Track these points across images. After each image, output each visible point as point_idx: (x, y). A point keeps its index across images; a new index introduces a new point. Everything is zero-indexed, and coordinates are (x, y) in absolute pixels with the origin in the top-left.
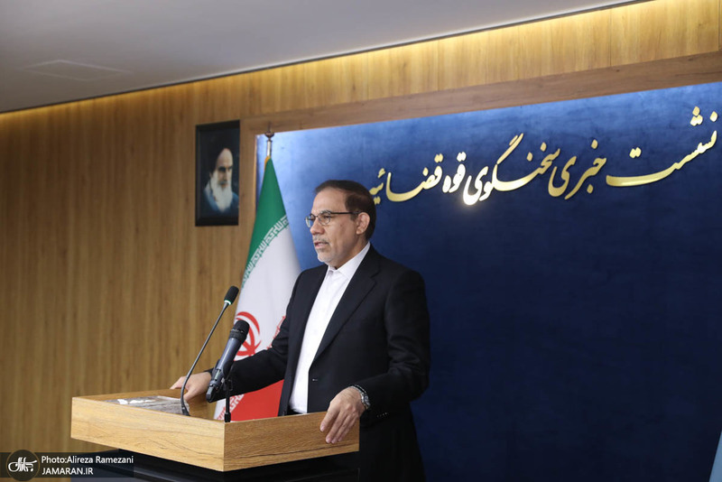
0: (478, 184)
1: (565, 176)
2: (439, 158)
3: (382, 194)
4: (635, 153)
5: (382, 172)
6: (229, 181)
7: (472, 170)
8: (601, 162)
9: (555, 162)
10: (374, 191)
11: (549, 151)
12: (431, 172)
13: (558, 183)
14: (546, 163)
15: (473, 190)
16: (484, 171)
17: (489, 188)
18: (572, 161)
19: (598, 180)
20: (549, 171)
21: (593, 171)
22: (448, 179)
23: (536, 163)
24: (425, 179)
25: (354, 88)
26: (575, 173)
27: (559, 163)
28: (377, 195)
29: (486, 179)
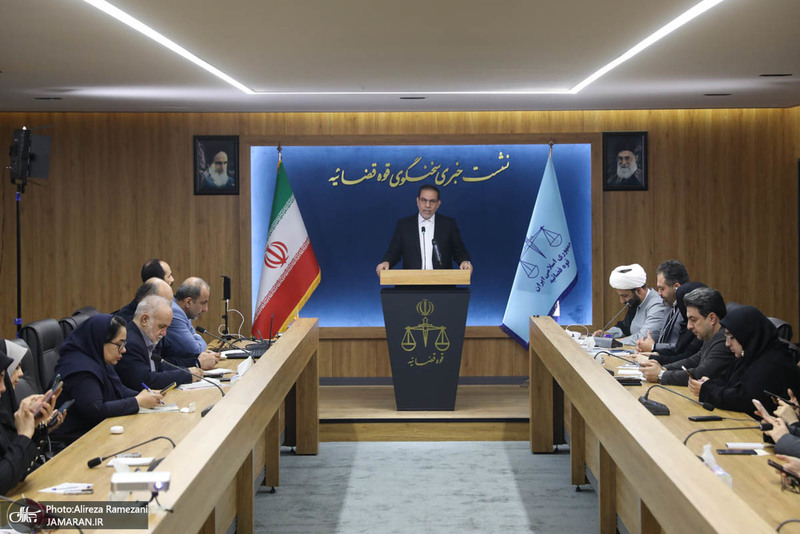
0: (398, 178)
1: (443, 176)
2: (374, 165)
3: (339, 180)
4: (476, 168)
5: (338, 170)
6: (225, 170)
7: (394, 171)
8: (461, 171)
9: (438, 170)
10: (333, 179)
11: (435, 165)
12: (370, 171)
13: (440, 179)
14: (434, 170)
15: (394, 181)
16: (401, 172)
17: (403, 180)
18: (447, 170)
19: (459, 178)
20: (435, 174)
21: (457, 175)
22: (380, 175)
23: (429, 170)
24: (367, 174)
25: (320, 126)
26: (448, 176)
27: (440, 171)
28: (336, 181)
29: (401, 176)
